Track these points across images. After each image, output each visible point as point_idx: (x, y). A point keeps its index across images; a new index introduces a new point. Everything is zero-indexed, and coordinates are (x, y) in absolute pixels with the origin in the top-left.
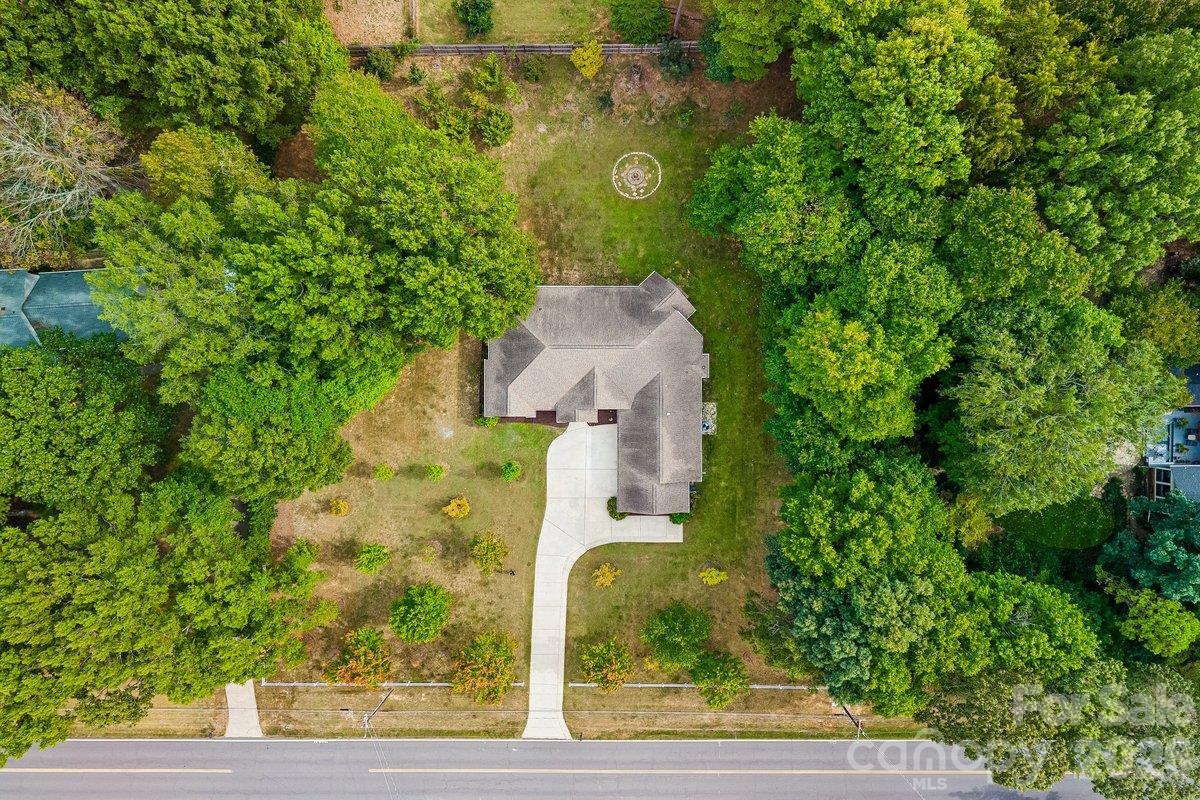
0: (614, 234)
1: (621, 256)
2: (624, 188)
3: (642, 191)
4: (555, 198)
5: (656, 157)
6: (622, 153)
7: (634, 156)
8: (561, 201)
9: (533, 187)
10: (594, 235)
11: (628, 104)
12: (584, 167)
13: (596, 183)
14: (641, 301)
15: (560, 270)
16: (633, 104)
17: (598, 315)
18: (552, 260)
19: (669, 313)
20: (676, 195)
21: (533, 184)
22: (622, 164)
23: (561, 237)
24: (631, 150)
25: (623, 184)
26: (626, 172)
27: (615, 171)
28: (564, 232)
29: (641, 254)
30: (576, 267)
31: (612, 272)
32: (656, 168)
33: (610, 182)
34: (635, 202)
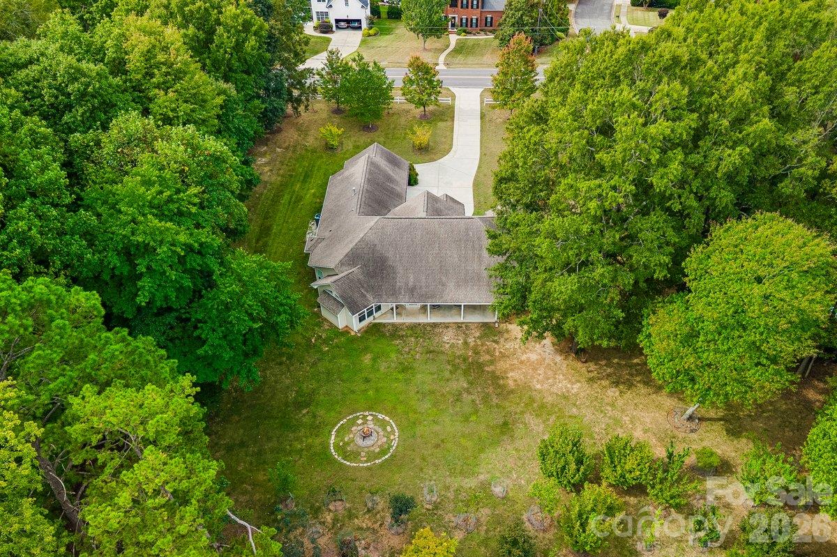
0: (400, 376)
1: (393, 356)
2: (383, 424)
3: (360, 421)
4: (476, 412)
5: (336, 460)
6: (381, 465)
7: (366, 462)
8: (467, 409)
9: (505, 424)
10: (424, 377)
11: (368, 528)
12: (437, 446)
13: (419, 430)
14: (372, 281)
15: (466, 343)
16: (360, 529)
17: (421, 261)
18: (477, 353)
19: (342, 263)
20: (314, 416)
21: (506, 428)
22: (383, 452)
23: (466, 373)
24: (369, 468)
25: (384, 429)
26: (380, 443)
27: (395, 444)
28: (462, 379)
29: (369, 356)
30: (447, 346)
31: (404, 341)
32: (337, 447)
33: (401, 430)
34: (370, 409)
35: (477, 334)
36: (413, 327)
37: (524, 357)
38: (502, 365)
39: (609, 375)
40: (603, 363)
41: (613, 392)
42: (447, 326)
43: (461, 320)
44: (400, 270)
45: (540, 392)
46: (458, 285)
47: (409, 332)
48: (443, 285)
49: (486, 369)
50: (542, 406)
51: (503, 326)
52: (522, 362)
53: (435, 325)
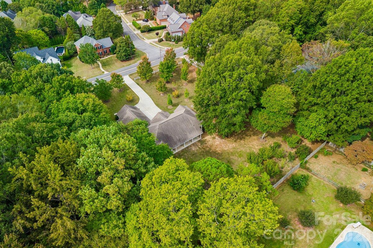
15: (199, 148)
17: (177, 131)
18: (204, 149)
23: (207, 155)
30: (196, 151)
35: (200, 144)
36: (182, 151)
37: (216, 144)
38: (213, 148)
39: (238, 138)
40: (234, 136)
41: (242, 142)
42: (190, 146)
43: (193, 143)
44: (173, 136)
45: (227, 150)
46: (190, 133)
47: (183, 153)
48: (186, 135)
49: (210, 151)
50: (232, 153)
51: (204, 139)
52: (217, 145)
53: (187, 147)
